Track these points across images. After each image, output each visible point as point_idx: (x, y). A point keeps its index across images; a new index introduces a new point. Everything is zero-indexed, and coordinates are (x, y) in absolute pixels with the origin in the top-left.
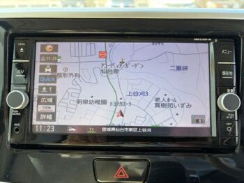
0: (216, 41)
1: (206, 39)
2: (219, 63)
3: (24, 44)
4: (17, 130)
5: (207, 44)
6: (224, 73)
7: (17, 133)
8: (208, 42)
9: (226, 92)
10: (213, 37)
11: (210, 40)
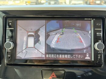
0: (94, 20)
3: (11, 21)
4: (9, 58)
5: (90, 21)
6: (97, 34)
8: (91, 20)
10: (93, 18)
11: (91, 19)
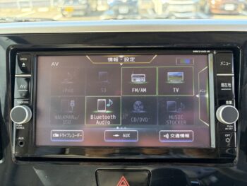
0: (215, 53)
1: (205, 51)
2: (218, 75)
3: (26, 59)
4: (21, 143)
6: (223, 85)
7: (22, 146)
8: (207, 54)
9: (225, 104)
10: (212, 49)
